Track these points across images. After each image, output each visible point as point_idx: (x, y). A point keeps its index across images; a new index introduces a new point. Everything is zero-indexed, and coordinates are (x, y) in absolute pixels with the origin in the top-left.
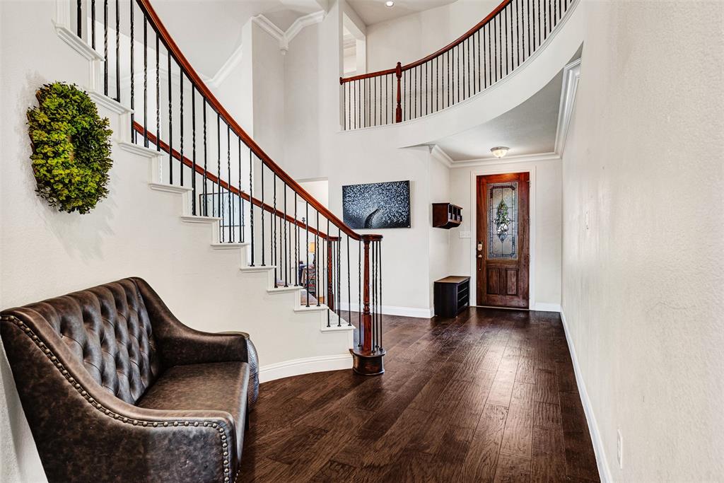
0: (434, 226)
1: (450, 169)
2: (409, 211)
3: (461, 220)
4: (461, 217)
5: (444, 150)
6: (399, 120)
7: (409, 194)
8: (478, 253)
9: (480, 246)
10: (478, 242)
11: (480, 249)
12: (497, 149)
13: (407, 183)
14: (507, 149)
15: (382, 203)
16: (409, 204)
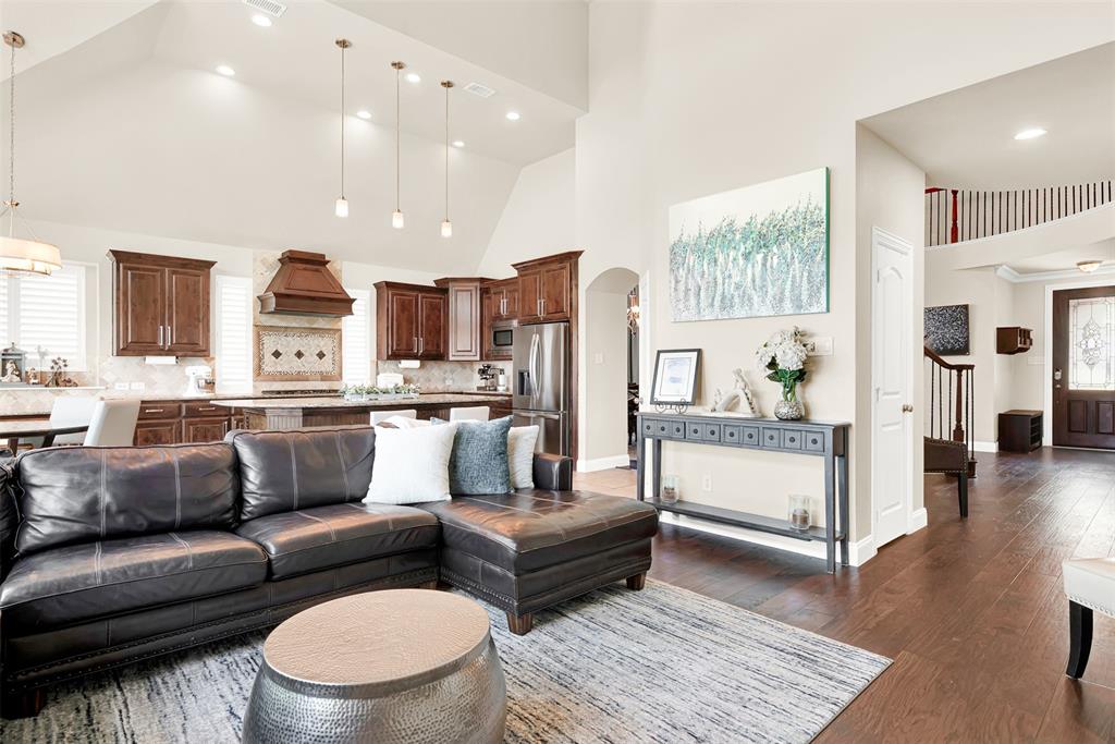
0: (998, 352)
1: (1015, 284)
2: (968, 337)
3: (1031, 344)
4: (1031, 340)
5: (1014, 269)
6: (954, 240)
7: (967, 318)
8: (1055, 382)
9: (1059, 374)
10: (1056, 369)
11: (1057, 378)
12: (1085, 263)
13: (966, 307)
14: (1100, 262)
15: (933, 329)
16: (967, 329)
